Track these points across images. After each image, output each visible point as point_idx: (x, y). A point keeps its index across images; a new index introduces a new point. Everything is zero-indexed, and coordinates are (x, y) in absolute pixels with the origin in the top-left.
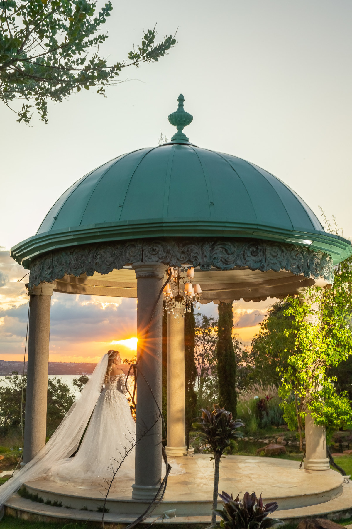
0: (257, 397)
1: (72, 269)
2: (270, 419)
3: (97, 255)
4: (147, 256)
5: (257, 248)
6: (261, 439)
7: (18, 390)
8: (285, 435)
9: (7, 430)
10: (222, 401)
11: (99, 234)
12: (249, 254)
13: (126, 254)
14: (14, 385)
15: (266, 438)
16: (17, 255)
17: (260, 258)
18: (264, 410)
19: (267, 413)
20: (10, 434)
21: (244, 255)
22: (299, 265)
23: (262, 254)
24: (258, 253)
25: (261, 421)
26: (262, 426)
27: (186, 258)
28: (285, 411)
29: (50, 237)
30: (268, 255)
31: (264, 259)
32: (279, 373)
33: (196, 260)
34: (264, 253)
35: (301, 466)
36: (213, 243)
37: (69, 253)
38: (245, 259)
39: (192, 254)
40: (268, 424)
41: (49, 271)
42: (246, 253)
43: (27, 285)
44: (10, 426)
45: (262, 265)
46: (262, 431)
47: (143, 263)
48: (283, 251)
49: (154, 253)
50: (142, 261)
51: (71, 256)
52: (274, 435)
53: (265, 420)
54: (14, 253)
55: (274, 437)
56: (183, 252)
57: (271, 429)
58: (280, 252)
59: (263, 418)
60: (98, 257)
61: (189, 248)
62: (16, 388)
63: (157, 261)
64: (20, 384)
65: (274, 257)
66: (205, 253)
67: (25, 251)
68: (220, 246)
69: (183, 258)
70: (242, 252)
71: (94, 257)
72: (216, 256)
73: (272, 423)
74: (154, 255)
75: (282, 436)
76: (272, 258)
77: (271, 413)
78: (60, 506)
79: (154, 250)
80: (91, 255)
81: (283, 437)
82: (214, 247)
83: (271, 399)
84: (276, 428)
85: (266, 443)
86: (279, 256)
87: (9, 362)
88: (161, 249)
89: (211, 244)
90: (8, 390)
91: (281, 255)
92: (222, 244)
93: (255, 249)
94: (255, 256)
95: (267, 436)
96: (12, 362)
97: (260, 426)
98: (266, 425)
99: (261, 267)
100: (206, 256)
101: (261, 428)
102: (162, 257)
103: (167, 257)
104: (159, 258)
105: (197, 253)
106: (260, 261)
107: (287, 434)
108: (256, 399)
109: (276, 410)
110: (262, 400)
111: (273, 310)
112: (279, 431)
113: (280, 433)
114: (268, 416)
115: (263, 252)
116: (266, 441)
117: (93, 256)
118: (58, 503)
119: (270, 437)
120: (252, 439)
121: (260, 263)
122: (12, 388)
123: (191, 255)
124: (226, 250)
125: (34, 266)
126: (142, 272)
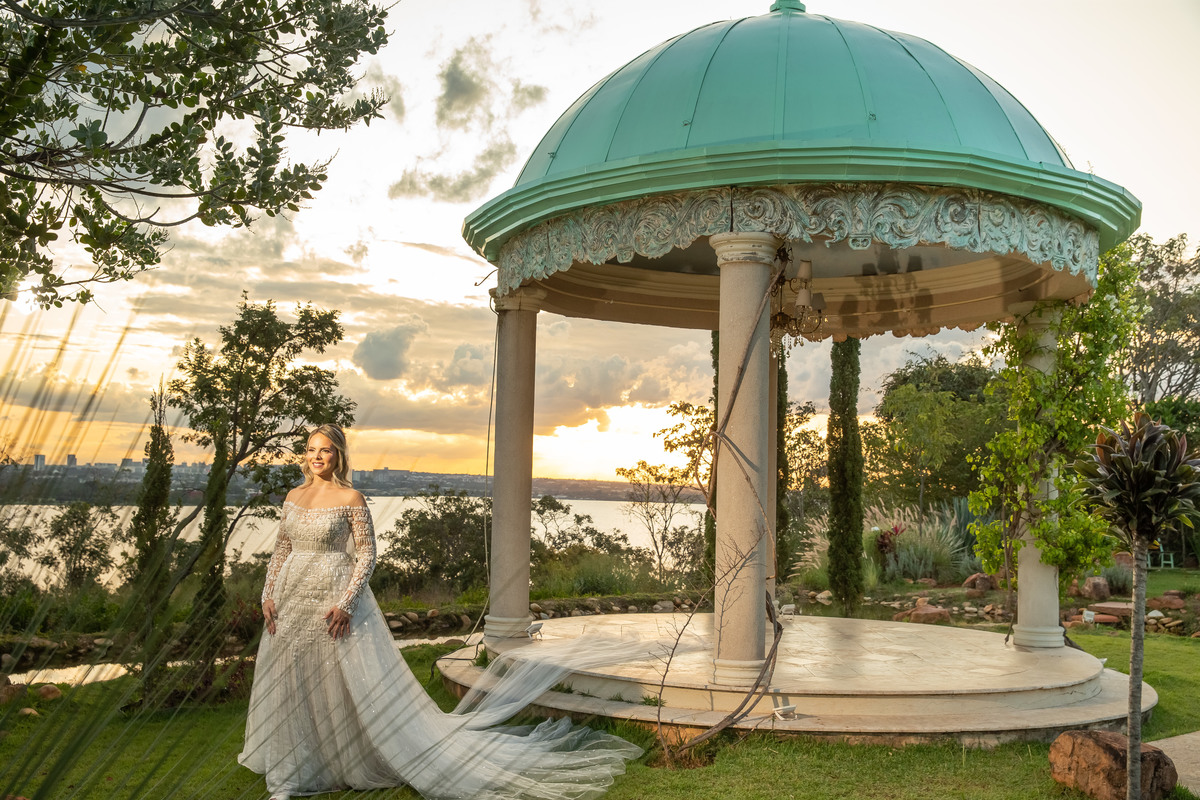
0: (876, 528)
1: (588, 251)
2: (901, 567)
3: (639, 221)
4: (742, 220)
5: (964, 208)
6: (885, 600)
7: (439, 515)
8: (930, 595)
9: (421, 581)
10: (835, 525)
11: (644, 177)
12: (948, 219)
13: (698, 218)
14: (432, 507)
15: (894, 599)
16: (476, 231)
17: (969, 226)
18: (890, 551)
19: (896, 557)
20: (426, 587)
21: (936, 221)
22: (1044, 245)
23: (972, 218)
24: (965, 217)
25: (884, 570)
26: (887, 578)
27: (820, 224)
28: (978, 539)
29: (546, 189)
30: (984, 223)
31: (977, 230)
32: (971, 464)
33: (840, 228)
34: (977, 216)
35: (1007, 639)
36: (876, 194)
37: (581, 220)
38: (939, 229)
39: (833, 216)
40: (897, 576)
41: (540, 259)
42: (942, 217)
43: (493, 293)
44: (427, 573)
45: (972, 241)
46: (885, 586)
47: (733, 235)
48: (1013, 215)
49: (756, 214)
50: (731, 231)
51: (586, 226)
52: (909, 594)
53: (892, 567)
54: (471, 227)
55: (909, 598)
56: (815, 213)
57: (902, 584)
58: (1007, 215)
59: (888, 565)
60: (642, 224)
61: (826, 204)
62: (436, 512)
63: (763, 231)
64: (441, 505)
65: (997, 225)
66: (860, 214)
67: (493, 221)
68: (889, 201)
69: (815, 223)
70: (934, 214)
71: (634, 226)
72: (881, 220)
73: (906, 574)
74: (755, 218)
75: (924, 596)
76: (993, 228)
77: (903, 556)
78: (569, 691)
79: (755, 209)
80: (627, 221)
81: (928, 599)
82: (878, 203)
83: (902, 531)
84: (912, 582)
85: (894, 608)
86: (1006, 224)
87: (417, 474)
88: (771, 206)
89: (871, 197)
90: (423, 515)
91: (1010, 224)
92: (893, 197)
93: (959, 209)
94: (958, 223)
95: (896, 595)
96: (423, 474)
97: (882, 578)
98: (892, 578)
99: (971, 245)
100: (860, 221)
101: (885, 582)
102: (772, 223)
103: (781, 221)
104: (766, 225)
105: (843, 214)
106: (969, 233)
107: (933, 593)
108: (875, 532)
109: (912, 551)
110: (886, 534)
111: (892, 383)
112: (918, 588)
113: (921, 592)
114: (897, 562)
115: (975, 215)
116: (896, 605)
117: (632, 223)
118: (565, 686)
119: (901, 598)
120: (868, 601)
121: (969, 236)
122: (429, 512)
123: (830, 219)
124: (901, 210)
125: (508, 253)
126: (731, 253)
